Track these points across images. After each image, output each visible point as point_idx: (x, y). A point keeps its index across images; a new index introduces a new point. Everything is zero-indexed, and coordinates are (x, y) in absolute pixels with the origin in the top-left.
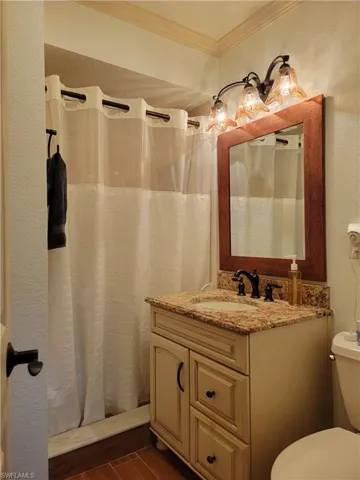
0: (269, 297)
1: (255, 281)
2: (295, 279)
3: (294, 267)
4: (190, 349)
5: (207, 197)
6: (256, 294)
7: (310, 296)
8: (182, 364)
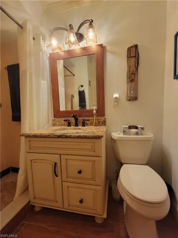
0: (84, 125)
1: (76, 120)
2: (95, 116)
3: (95, 111)
4: (60, 155)
5: (46, 82)
6: (76, 125)
7: (99, 122)
8: (56, 163)
